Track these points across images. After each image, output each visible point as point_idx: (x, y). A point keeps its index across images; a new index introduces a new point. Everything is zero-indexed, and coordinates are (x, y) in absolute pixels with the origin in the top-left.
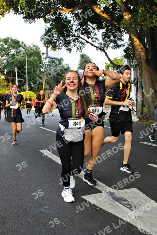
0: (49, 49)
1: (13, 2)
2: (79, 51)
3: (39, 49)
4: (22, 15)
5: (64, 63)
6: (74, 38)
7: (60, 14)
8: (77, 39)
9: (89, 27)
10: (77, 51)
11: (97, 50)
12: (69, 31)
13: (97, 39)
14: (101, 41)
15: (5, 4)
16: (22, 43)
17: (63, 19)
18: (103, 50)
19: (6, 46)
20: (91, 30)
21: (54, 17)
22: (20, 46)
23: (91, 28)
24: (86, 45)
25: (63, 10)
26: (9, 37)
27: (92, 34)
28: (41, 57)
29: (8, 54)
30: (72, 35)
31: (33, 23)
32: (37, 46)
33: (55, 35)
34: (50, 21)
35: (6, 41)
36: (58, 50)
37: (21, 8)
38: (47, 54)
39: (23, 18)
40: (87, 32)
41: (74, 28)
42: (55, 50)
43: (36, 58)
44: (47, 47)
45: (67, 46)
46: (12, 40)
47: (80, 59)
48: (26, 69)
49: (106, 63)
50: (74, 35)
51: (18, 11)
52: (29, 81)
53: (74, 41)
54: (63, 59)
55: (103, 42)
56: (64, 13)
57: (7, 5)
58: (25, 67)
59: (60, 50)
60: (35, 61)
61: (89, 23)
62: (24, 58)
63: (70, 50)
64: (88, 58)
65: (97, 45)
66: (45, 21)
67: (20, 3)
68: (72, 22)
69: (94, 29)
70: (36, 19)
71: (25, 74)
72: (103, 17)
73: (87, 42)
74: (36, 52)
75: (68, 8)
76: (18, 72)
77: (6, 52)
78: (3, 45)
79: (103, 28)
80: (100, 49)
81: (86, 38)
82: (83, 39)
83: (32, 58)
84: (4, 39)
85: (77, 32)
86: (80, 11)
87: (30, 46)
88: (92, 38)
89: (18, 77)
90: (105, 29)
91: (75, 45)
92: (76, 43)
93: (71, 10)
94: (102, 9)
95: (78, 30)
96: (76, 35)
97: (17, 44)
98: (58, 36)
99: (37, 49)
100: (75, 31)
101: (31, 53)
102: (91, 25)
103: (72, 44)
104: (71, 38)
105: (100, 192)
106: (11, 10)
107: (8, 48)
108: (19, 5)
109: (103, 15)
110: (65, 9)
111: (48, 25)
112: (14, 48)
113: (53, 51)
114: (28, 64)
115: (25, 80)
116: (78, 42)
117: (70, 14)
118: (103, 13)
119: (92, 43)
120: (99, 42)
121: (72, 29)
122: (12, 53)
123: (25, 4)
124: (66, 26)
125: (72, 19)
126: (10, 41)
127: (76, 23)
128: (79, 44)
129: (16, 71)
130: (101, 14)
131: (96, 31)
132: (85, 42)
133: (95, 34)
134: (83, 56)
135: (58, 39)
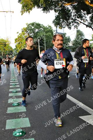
0: (58, 28)
1: (37, 1)
2: (75, 28)
3: (52, 28)
4: (42, 9)
5: (67, 36)
6: (72, 20)
7: (64, 7)
8: (75, 21)
9: (82, 13)
10: (74, 28)
11: (87, 27)
12: (69, 17)
13: (87, 20)
14: (89, 21)
15: (32, 3)
16: (42, 25)
17: (66, 9)
18: (90, 27)
19: (33, 28)
20: (83, 15)
21: (60, 9)
22: (41, 27)
23: (83, 14)
24: (80, 24)
25: (66, 4)
26: (35, 22)
27: (83, 17)
28: (53, 33)
29: (34, 32)
30: (71, 19)
31: (48, 13)
32: (51, 26)
33: (61, 20)
34: (58, 11)
35: (33, 24)
36: (63, 28)
37: (41, 5)
38: (56, 31)
39: (43, 10)
40: (81, 17)
41: (73, 14)
42: (61, 29)
43: (50, 33)
44: (57, 27)
45: (68, 26)
46: (36, 24)
47: (76, 33)
48: (44, 40)
49: (92, 35)
50: (72, 19)
51: (39, 7)
52: (46, 47)
53: (72, 22)
54: (66, 34)
55: (90, 22)
56: (66, 6)
57: (33, 4)
58: (44, 39)
59: (64, 28)
60: (50, 35)
61: (82, 11)
62: (43, 34)
63: (70, 28)
64: (81, 32)
65: (87, 24)
66: (55, 11)
67: (40, 1)
68: (71, 11)
69: (85, 14)
70: (50, 10)
71: (44, 43)
72: (91, 6)
73: (81, 22)
74: (50, 30)
75: (68, 3)
76: (40, 42)
77: (33, 31)
78: (31, 27)
79: (90, 13)
80: (89, 26)
81: (80, 20)
82: (78, 21)
83: (48, 34)
84: (32, 23)
85: (74, 17)
86: (76, 4)
87: (46, 27)
88: (84, 20)
89: (40, 45)
90: (92, 14)
91: (73, 25)
92: (74, 24)
93: (70, 3)
94: (90, 1)
95: (75, 16)
96: (74, 19)
97: (39, 26)
98: (63, 20)
99: (50, 28)
100: (73, 16)
101: (47, 31)
102: (83, 12)
103: (71, 24)
104: (71, 21)
105: (90, 114)
106: (36, 6)
107: (34, 28)
108: (40, 3)
109: (91, 5)
110: (67, 3)
111: (57, 14)
112: (37, 28)
113: (60, 29)
114: (46, 37)
115: (44, 47)
116: (75, 23)
117: (70, 6)
118: (91, 4)
119: (84, 23)
120: (88, 22)
121: (71, 15)
122: (37, 31)
123: (44, 2)
124: (68, 13)
125: (71, 9)
126: (35, 24)
127: (74, 11)
128: (75, 24)
129: (39, 41)
130: (90, 5)
131: (86, 15)
132: (79, 22)
133: (86, 17)
134: (78, 31)
135: (63, 21)
